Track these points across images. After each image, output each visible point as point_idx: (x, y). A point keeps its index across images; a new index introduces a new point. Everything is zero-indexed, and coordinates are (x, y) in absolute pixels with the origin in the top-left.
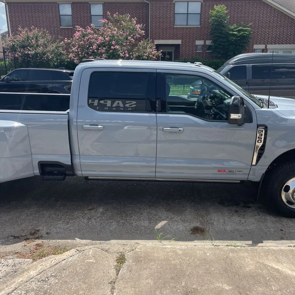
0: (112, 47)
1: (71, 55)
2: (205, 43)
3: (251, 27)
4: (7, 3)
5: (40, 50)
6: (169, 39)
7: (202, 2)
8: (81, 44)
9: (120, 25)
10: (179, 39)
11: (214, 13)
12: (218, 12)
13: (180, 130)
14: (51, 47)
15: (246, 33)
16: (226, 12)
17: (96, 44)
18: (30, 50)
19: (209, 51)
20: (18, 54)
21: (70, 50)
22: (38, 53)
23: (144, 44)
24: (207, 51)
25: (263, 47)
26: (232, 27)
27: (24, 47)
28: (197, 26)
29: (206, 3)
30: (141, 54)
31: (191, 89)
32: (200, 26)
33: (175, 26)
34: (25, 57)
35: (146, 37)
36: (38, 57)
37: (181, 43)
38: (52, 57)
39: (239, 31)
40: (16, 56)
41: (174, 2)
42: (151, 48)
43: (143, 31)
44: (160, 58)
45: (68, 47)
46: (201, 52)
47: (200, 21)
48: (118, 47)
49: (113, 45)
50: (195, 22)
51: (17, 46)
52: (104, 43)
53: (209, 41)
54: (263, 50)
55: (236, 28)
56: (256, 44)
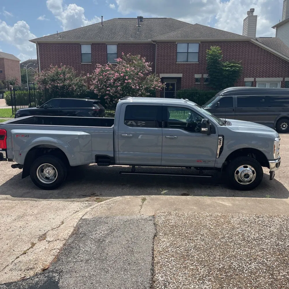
0: (126, 81)
1: (92, 87)
2: (202, 76)
3: (241, 63)
4: (38, 43)
5: (67, 82)
6: (172, 73)
7: (200, 43)
8: (100, 78)
9: (132, 63)
10: (180, 73)
11: (211, 52)
12: (214, 51)
13: (175, 137)
14: (76, 80)
15: (237, 69)
16: (220, 51)
17: (113, 79)
18: (58, 83)
19: (206, 83)
20: (49, 86)
21: (91, 83)
22: (65, 85)
23: (151, 77)
24: (204, 83)
25: (252, 79)
26: (225, 64)
27: (53, 80)
28: (196, 63)
29: (204, 44)
30: (149, 86)
31: (189, 114)
32: (198, 63)
33: (177, 63)
34: (54, 88)
35: (153, 72)
36: (65, 88)
37: (182, 77)
38: (76, 88)
39: (231, 67)
40: (47, 87)
41: (176, 44)
42: (156, 81)
43: (151, 68)
44: (165, 89)
45: (89, 80)
46: (199, 84)
47: (198, 59)
48: (130, 81)
49: (126, 80)
50: (194, 60)
51: (48, 79)
52: (119, 78)
53: (206, 74)
54: (252, 82)
55: (228, 65)
56: (246, 77)
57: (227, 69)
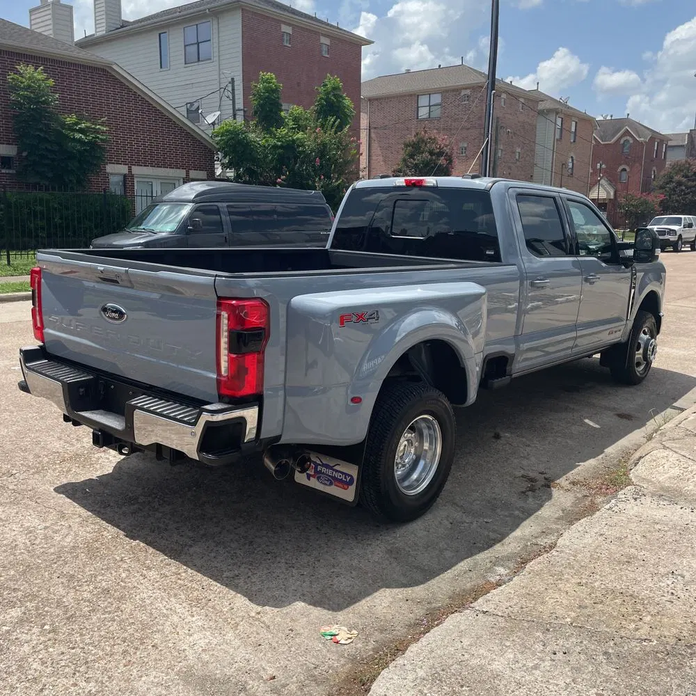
15: (101, 137)
16: (50, 83)
19: (8, 171)
24: (3, 171)
25: (124, 169)
26: (68, 120)
39: (85, 131)
53: (4, 145)
54: (125, 176)
55: (77, 124)
56: (110, 163)
57: (78, 136)
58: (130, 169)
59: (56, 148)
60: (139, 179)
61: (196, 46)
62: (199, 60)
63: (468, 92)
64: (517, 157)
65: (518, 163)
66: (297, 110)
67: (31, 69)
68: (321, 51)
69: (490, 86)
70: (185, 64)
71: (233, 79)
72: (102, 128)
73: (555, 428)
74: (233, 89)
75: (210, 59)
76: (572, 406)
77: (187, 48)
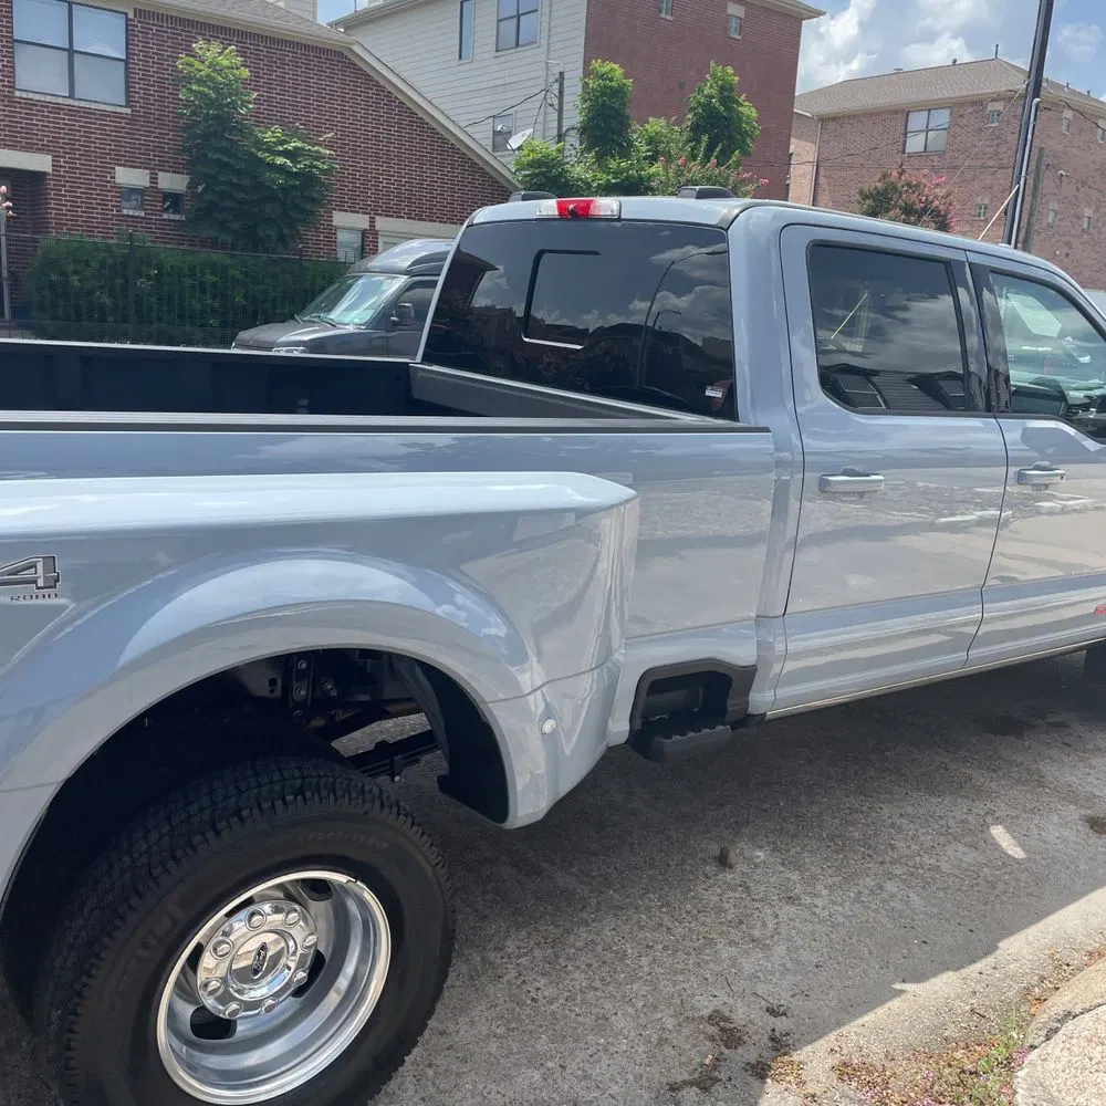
2: (154, 179)
3: (329, 146)
7: (131, 16)
10: (39, 150)
15: (320, 165)
16: (245, 73)
19: (172, 217)
24: (165, 216)
25: (362, 221)
26: (268, 137)
28: (117, 110)
29: (148, 24)
32: (128, 111)
33: (17, 94)
37: (49, 170)
39: (292, 155)
46: (141, 218)
47: (128, 92)
50: (104, 92)
53: (169, 174)
54: (364, 232)
55: (282, 143)
56: (340, 210)
57: (280, 160)
58: (372, 221)
59: (246, 182)
60: (386, 239)
61: (515, 20)
62: (517, 45)
63: (999, 106)
64: (1085, 227)
65: (1085, 236)
66: (656, 125)
67: (215, 47)
68: (726, 30)
69: (1031, 90)
70: (497, 51)
71: (561, 74)
72: (323, 151)
73: (900, 845)
74: (561, 92)
75: (535, 42)
76: (980, 778)
77: (502, 24)
